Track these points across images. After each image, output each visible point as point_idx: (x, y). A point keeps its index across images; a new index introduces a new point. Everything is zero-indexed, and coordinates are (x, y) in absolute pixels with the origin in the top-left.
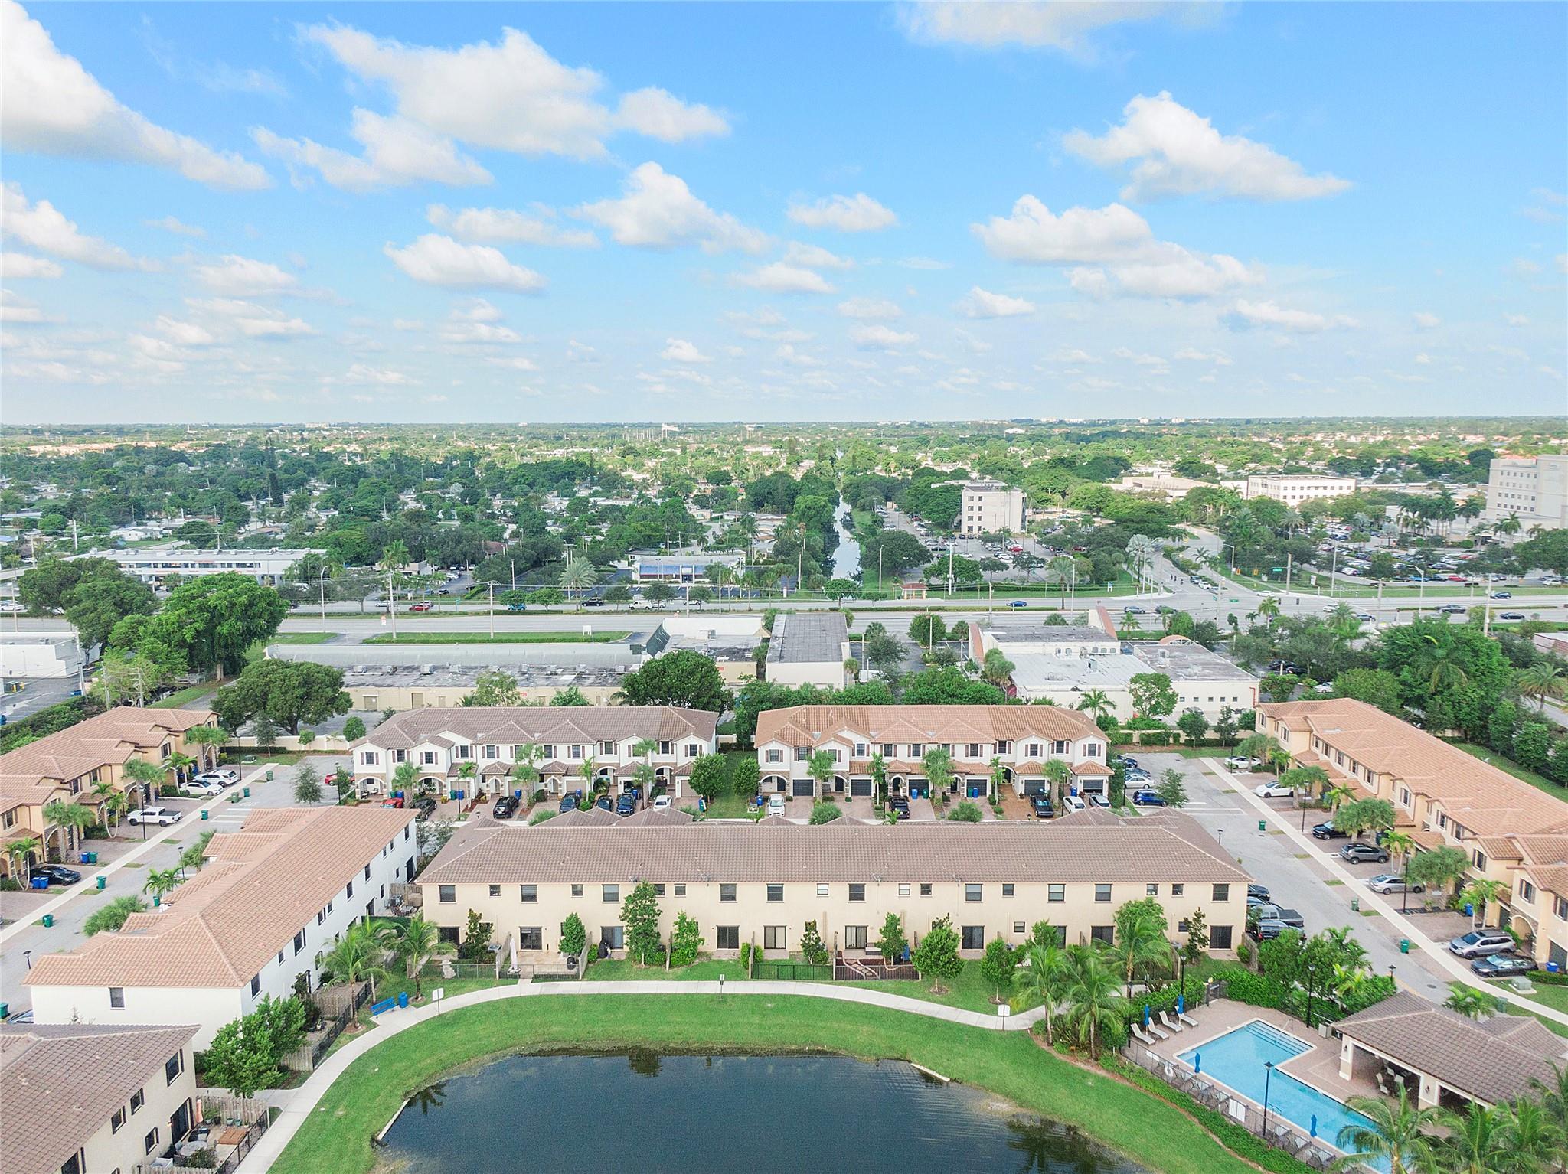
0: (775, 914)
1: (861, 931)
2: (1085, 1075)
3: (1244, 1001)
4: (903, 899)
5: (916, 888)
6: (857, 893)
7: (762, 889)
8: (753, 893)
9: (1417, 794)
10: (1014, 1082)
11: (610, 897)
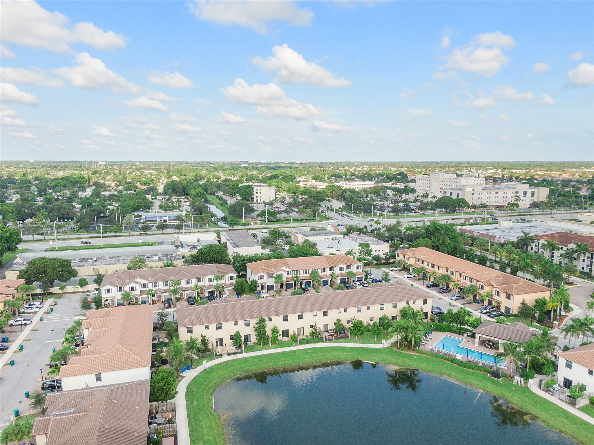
0: (300, 324)
1: (326, 326)
2: (413, 355)
3: (440, 331)
4: (339, 314)
5: (343, 310)
6: (325, 314)
7: (296, 316)
8: (293, 317)
9: (456, 272)
10: (394, 361)
11: (247, 325)
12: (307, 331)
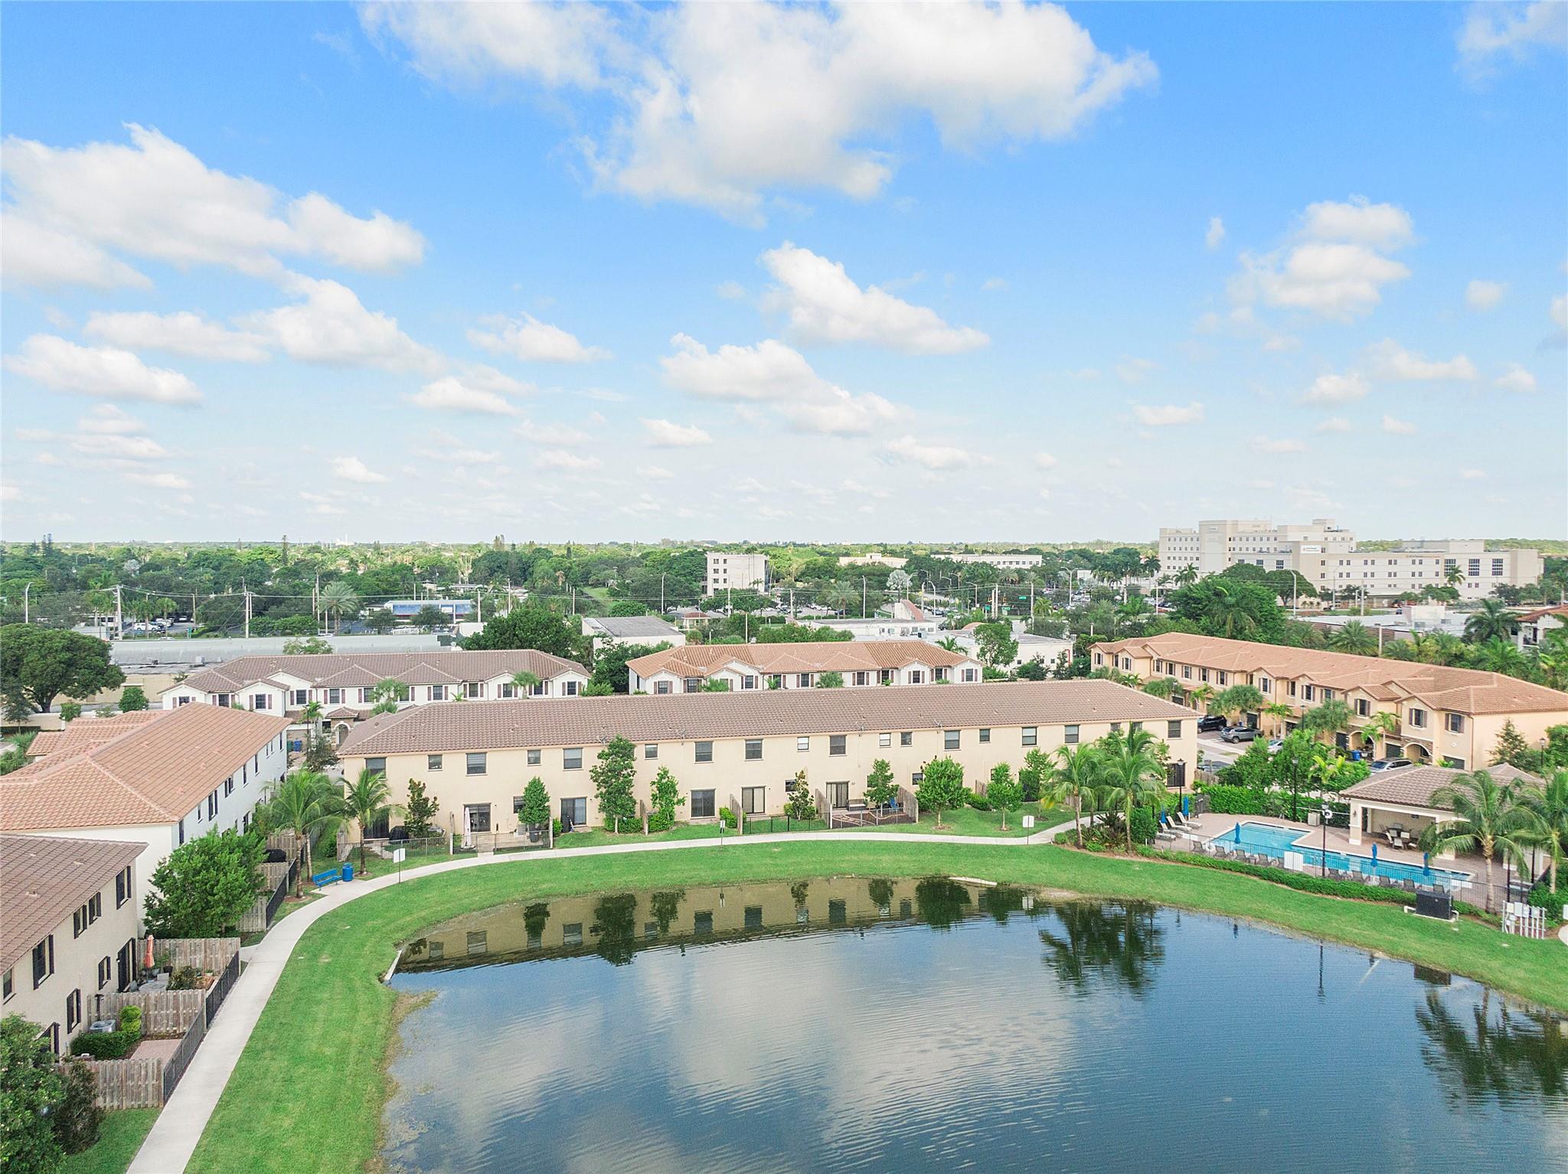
0: (753, 773)
1: (842, 786)
2: (1128, 864)
3: (1227, 812)
4: (884, 749)
5: (897, 738)
6: (838, 747)
7: (740, 746)
8: (729, 751)
9: (1277, 679)
10: (1063, 877)
11: (572, 764)
12: (776, 802)
